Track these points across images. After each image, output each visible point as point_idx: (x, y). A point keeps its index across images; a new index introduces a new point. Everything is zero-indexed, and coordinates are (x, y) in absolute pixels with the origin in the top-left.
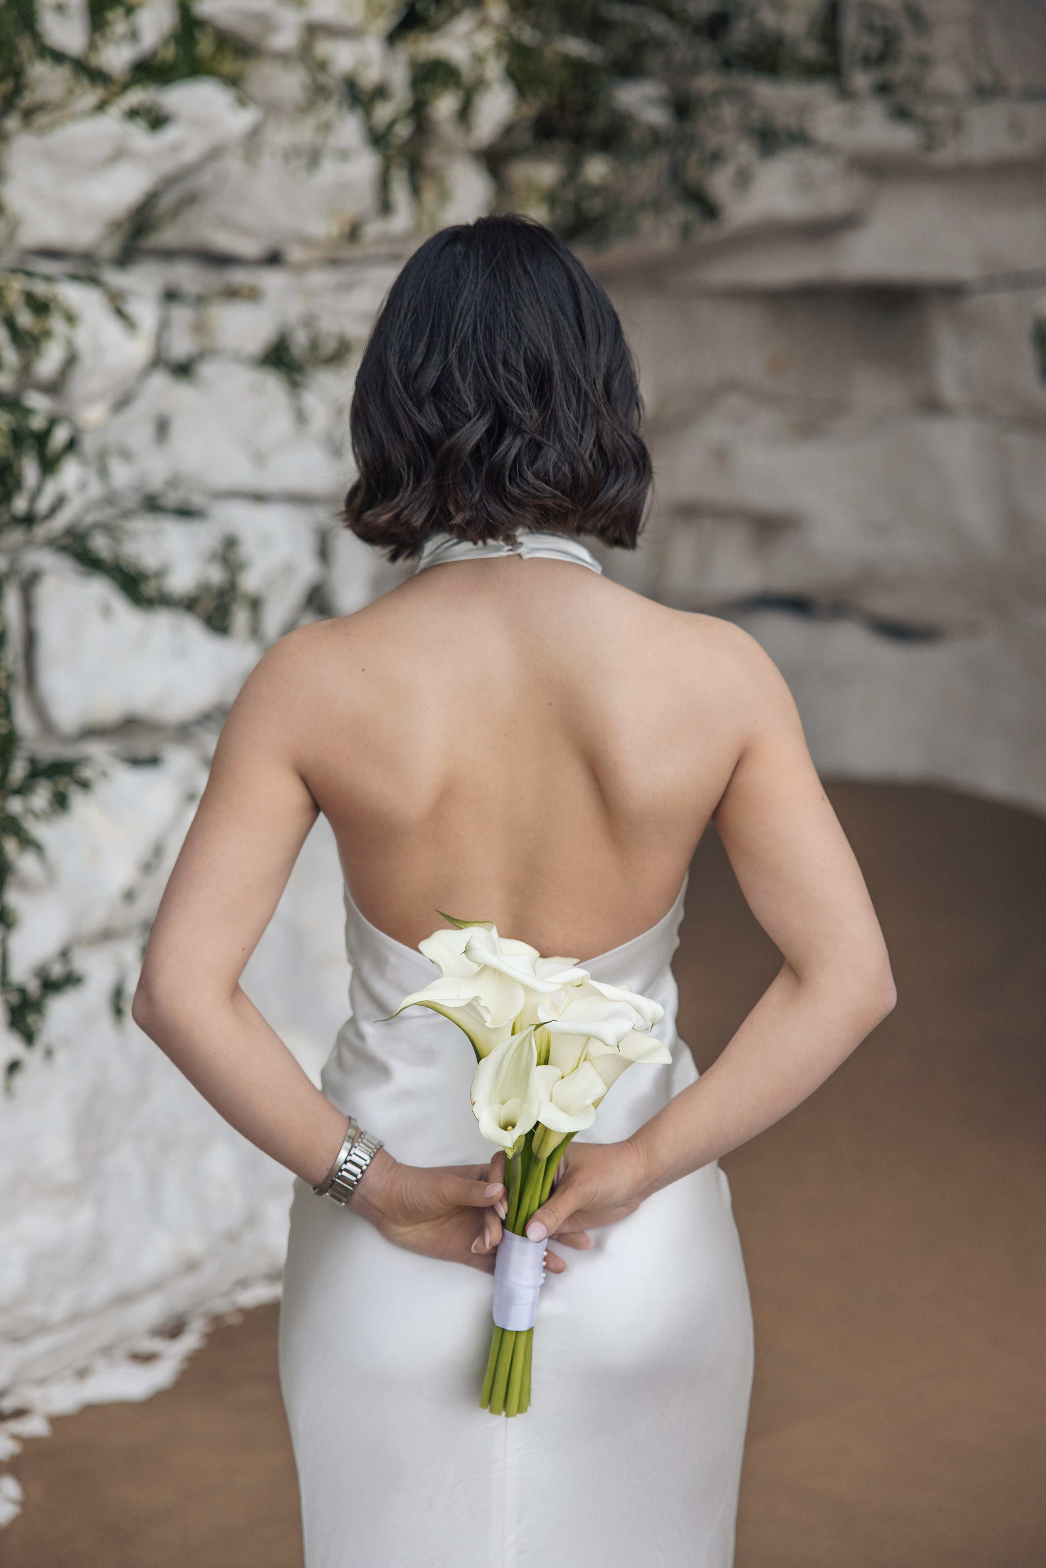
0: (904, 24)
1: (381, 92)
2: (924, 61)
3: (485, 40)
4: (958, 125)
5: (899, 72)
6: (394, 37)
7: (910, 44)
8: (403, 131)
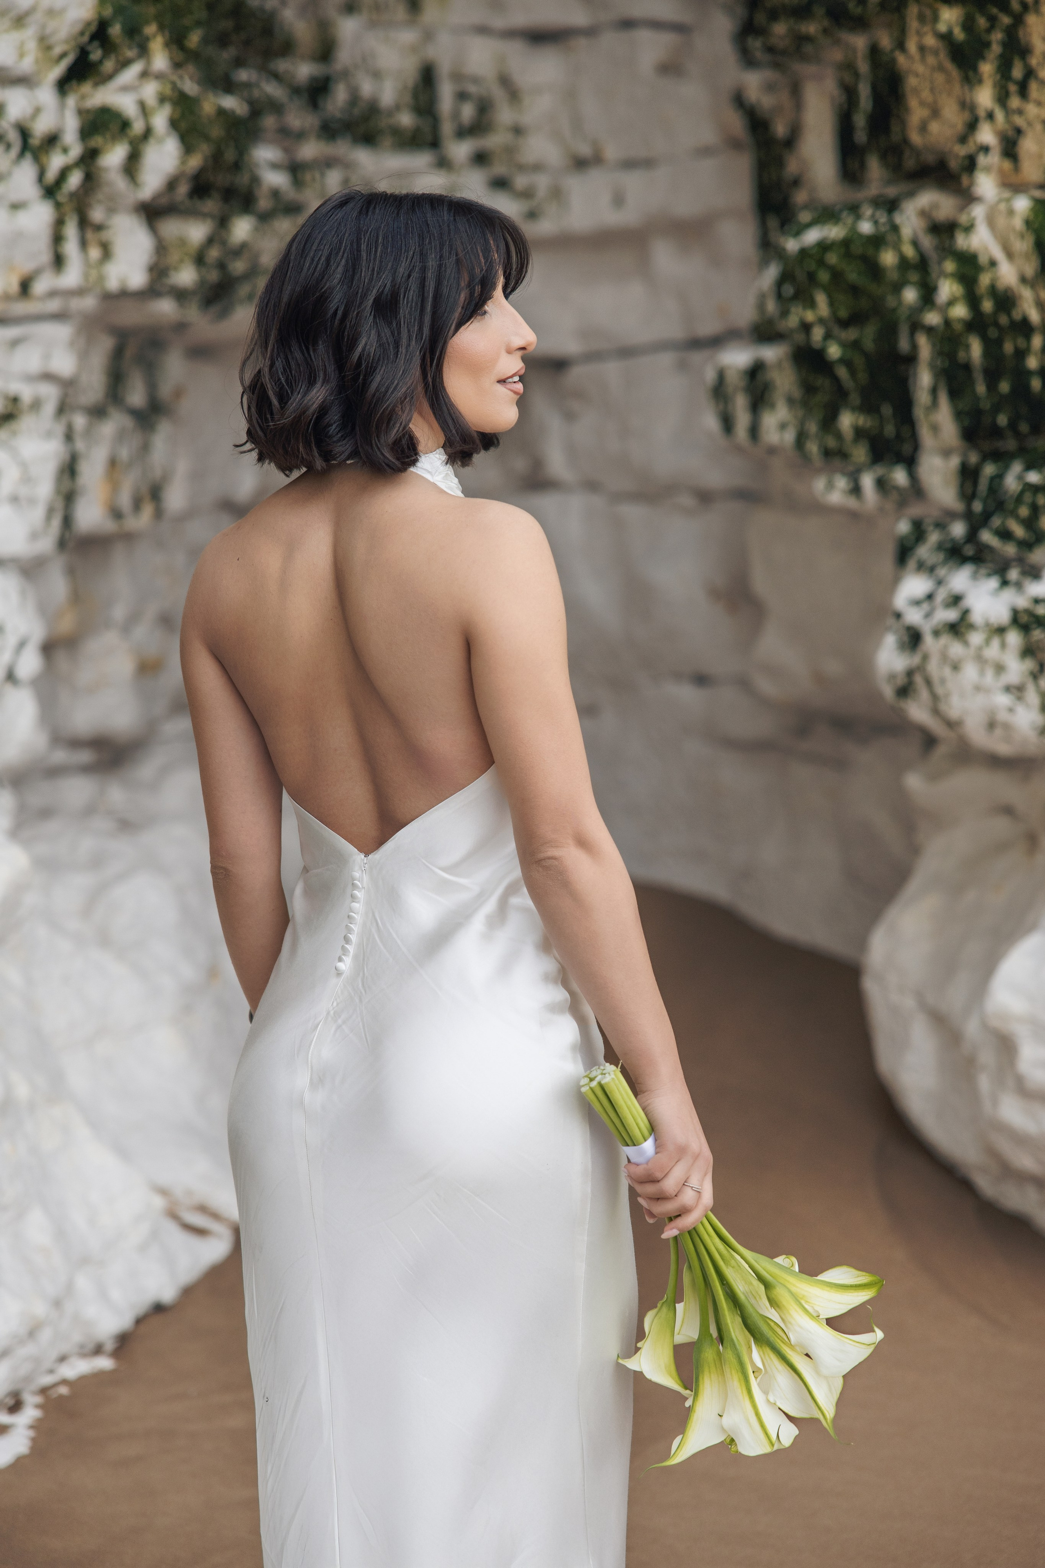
0: (498, 94)
1: (52, 140)
2: (518, 131)
3: (150, 91)
4: (557, 194)
5: (494, 141)
6: (63, 85)
7: (505, 115)
8: (75, 180)
